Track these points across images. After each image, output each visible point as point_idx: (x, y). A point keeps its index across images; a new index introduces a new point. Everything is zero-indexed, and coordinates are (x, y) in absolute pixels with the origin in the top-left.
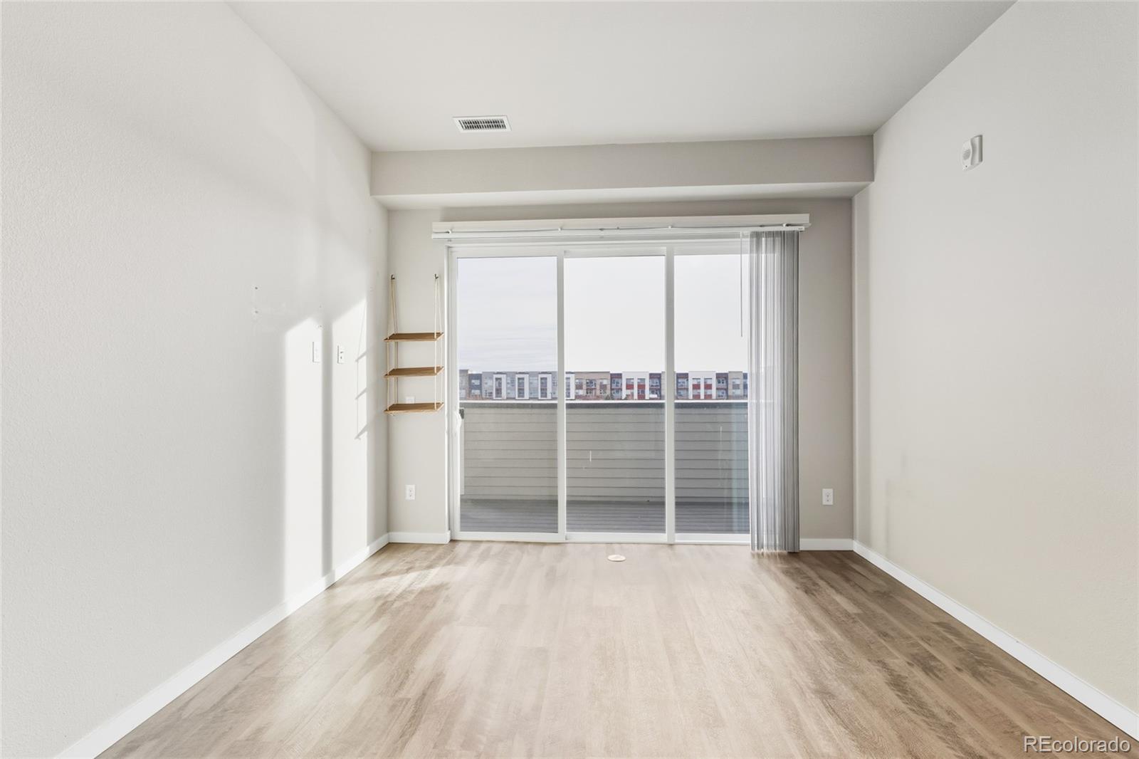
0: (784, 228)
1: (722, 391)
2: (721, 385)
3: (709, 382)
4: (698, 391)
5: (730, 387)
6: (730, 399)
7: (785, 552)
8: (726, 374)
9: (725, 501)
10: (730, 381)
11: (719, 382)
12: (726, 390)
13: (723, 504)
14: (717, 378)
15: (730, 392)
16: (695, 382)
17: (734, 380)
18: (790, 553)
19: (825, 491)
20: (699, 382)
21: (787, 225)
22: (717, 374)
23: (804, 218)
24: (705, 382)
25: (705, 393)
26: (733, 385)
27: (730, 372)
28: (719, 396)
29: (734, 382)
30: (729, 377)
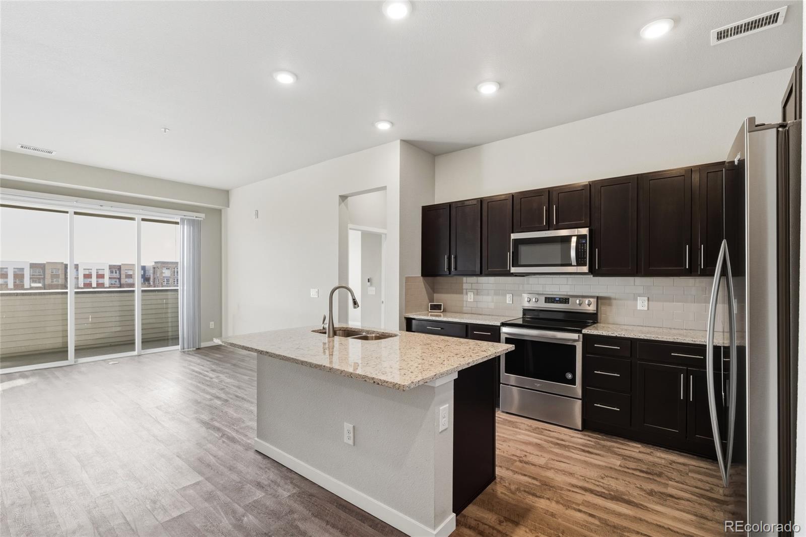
0: (195, 218)
1: (114, 280)
2: (114, 275)
3: (100, 272)
4: (89, 280)
5: (123, 276)
6: (123, 288)
7: (195, 349)
8: (120, 266)
9: (166, 338)
10: (122, 272)
11: (112, 272)
12: (120, 279)
13: (164, 340)
14: (110, 269)
15: (123, 281)
16: (87, 272)
17: (126, 271)
18: (197, 349)
19: (211, 323)
20: (91, 272)
21: (196, 217)
22: (110, 266)
23: (203, 215)
24: (97, 273)
25: (97, 281)
26: (126, 275)
27: (122, 264)
28: (112, 284)
29: (126, 273)
30: (122, 269)
